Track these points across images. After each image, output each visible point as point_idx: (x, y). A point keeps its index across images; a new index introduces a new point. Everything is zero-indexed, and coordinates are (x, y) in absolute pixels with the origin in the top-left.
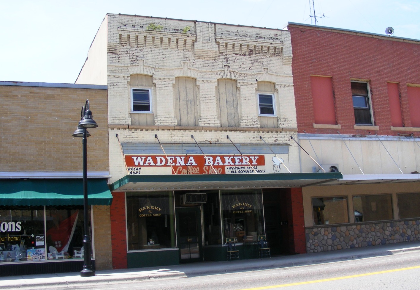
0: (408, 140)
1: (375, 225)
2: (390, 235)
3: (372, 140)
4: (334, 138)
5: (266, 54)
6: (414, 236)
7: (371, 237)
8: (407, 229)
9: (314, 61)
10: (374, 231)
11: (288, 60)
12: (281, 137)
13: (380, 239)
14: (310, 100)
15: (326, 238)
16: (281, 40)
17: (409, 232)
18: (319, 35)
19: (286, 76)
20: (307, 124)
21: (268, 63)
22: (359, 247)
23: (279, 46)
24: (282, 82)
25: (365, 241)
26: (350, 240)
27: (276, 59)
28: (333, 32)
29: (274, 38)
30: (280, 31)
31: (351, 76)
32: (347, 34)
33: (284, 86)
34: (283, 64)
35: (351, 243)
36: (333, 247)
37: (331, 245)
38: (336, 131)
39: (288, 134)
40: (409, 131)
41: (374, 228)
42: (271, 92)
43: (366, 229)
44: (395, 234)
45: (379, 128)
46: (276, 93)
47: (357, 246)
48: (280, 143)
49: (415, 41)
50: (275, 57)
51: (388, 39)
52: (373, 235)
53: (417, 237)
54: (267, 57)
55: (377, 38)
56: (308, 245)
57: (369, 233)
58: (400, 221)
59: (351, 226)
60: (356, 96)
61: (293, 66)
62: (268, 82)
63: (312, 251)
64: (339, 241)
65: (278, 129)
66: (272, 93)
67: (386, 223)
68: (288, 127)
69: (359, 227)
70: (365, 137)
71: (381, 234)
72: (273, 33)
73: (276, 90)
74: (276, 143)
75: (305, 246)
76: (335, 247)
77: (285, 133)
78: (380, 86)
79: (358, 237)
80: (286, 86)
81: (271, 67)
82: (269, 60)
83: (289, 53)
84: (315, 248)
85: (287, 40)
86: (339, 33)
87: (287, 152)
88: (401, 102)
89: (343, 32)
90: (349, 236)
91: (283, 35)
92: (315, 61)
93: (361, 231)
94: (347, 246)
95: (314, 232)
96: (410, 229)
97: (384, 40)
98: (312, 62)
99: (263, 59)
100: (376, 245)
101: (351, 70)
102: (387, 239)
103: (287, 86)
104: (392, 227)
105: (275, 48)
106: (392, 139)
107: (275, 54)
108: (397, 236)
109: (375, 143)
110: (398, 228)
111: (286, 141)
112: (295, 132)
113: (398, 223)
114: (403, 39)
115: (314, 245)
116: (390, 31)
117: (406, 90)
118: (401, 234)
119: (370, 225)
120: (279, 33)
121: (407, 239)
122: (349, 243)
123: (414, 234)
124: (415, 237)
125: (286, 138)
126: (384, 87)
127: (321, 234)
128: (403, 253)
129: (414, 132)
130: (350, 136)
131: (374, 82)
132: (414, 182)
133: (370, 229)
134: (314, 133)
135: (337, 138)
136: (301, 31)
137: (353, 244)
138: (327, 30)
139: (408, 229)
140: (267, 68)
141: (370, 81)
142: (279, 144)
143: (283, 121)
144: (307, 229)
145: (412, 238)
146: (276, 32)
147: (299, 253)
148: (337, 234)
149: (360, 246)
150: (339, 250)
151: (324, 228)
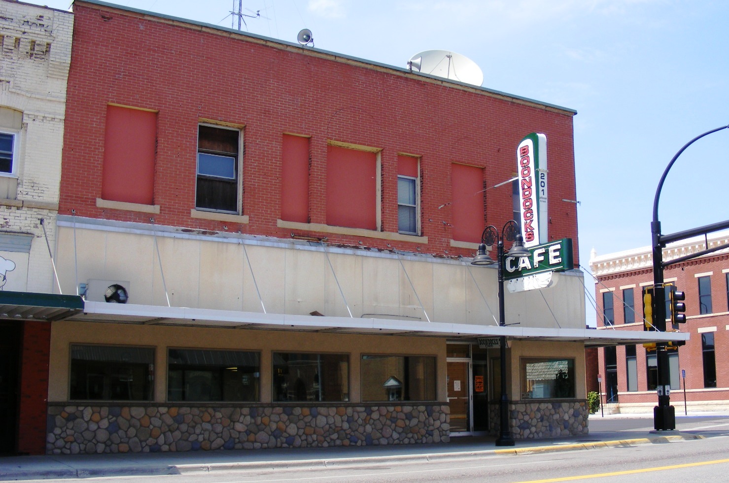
0: (313, 248)
1: (214, 410)
2: (246, 432)
3: (227, 243)
4: (138, 232)
5: (12, 53)
6: (304, 437)
7: (201, 434)
8: (287, 423)
9: (121, 76)
10: (209, 422)
11: (59, 69)
12: (17, 218)
13: (221, 437)
14: (99, 152)
15: (93, 426)
16: (49, 29)
17: (292, 430)
18: (142, 28)
19: (51, 101)
20: (82, 198)
21: (13, 70)
22: (170, 451)
23: (42, 39)
24: (39, 111)
25: (187, 440)
26: (151, 436)
27: (34, 64)
28: (177, 26)
29: (34, 23)
30: (51, 12)
31: (200, 114)
32: (209, 33)
33: (42, 118)
34: (49, 75)
35: (151, 441)
36: (109, 446)
37: (105, 443)
38: (148, 218)
39: (36, 213)
40: (318, 232)
41: (211, 416)
42: (13, 128)
43: (191, 416)
44: (259, 430)
45: (249, 220)
46: (22, 132)
47: (165, 448)
48: (13, 230)
49: (363, 63)
50: (32, 61)
51: (301, 51)
52: (207, 430)
53: (310, 439)
54: (12, 59)
55: (275, 48)
56: (51, 438)
57: (196, 424)
58: (272, 406)
59: (156, 408)
60: (212, 153)
61: (71, 83)
62: (8, 108)
63: (58, 451)
64: (125, 437)
65: (13, 203)
66: (16, 130)
67: (239, 407)
68: (37, 199)
69: (174, 410)
70: (213, 235)
71: (225, 429)
72: (33, 14)
73: (23, 126)
74: (5, 229)
75: (44, 441)
76: (114, 447)
77: (29, 212)
78: (266, 140)
79: (170, 430)
80: (47, 119)
81: (17, 79)
82: (18, 65)
83: (62, 55)
84: (66, 446)
85: (65, 30)
86: (191, 29)
87: (28, 249)
88: (310, 175)
89: (199, 29)
90: (148, 427)
91: (57, 20)
92: (123, 78)
93: (179, 420)
94: (143, 448)
95: (67, 413)
96: (296, 423)
97: (290, 52)
98: (117, 79)
99: (4, 62)
100: (211, 449)
101: (204, 103)
102: (237, 440)
103: (50, 119)
104: (252, 417)
105: (33, 43)
106: (276, 245)
107: (31, 55)
108: (263, 436)
109: (233, 249)
110: (266, 420)
111: (29, 228)
112: (52, 211)
113: (268, 411)
114: (336, 56)
115: (64, 438)
116: (305, 37)
117: (324, 152)
118: (272, 432)
119: (201, 409)
120: (47, 14)
121: (286, 442)
122: (147, 441)
123: (304, 433)
124: (306, 440)
125: (28, 222)
126: (274, 143)
127: (83, 418)
128: (207, 473)
129: (331, 235)
130: (177, 230)
131: (253, 130)
132: (317, 331)
133: (201, 417)
134: (96, 216)
135: (146, 232)
136: (103, 17)
137: (157, 443)
138: (163, 21)
139: (290, 422)
140: (7, 79)
141: (245, 128)
142: (11, 232)
143: (26, 187)
144: (51, 406)
145: (298, 442)
146: (40, 12)
147: (27, 454)
148: (121, 420)
149: (173, 448)
150: (123, 452)
151: (91, 406)
